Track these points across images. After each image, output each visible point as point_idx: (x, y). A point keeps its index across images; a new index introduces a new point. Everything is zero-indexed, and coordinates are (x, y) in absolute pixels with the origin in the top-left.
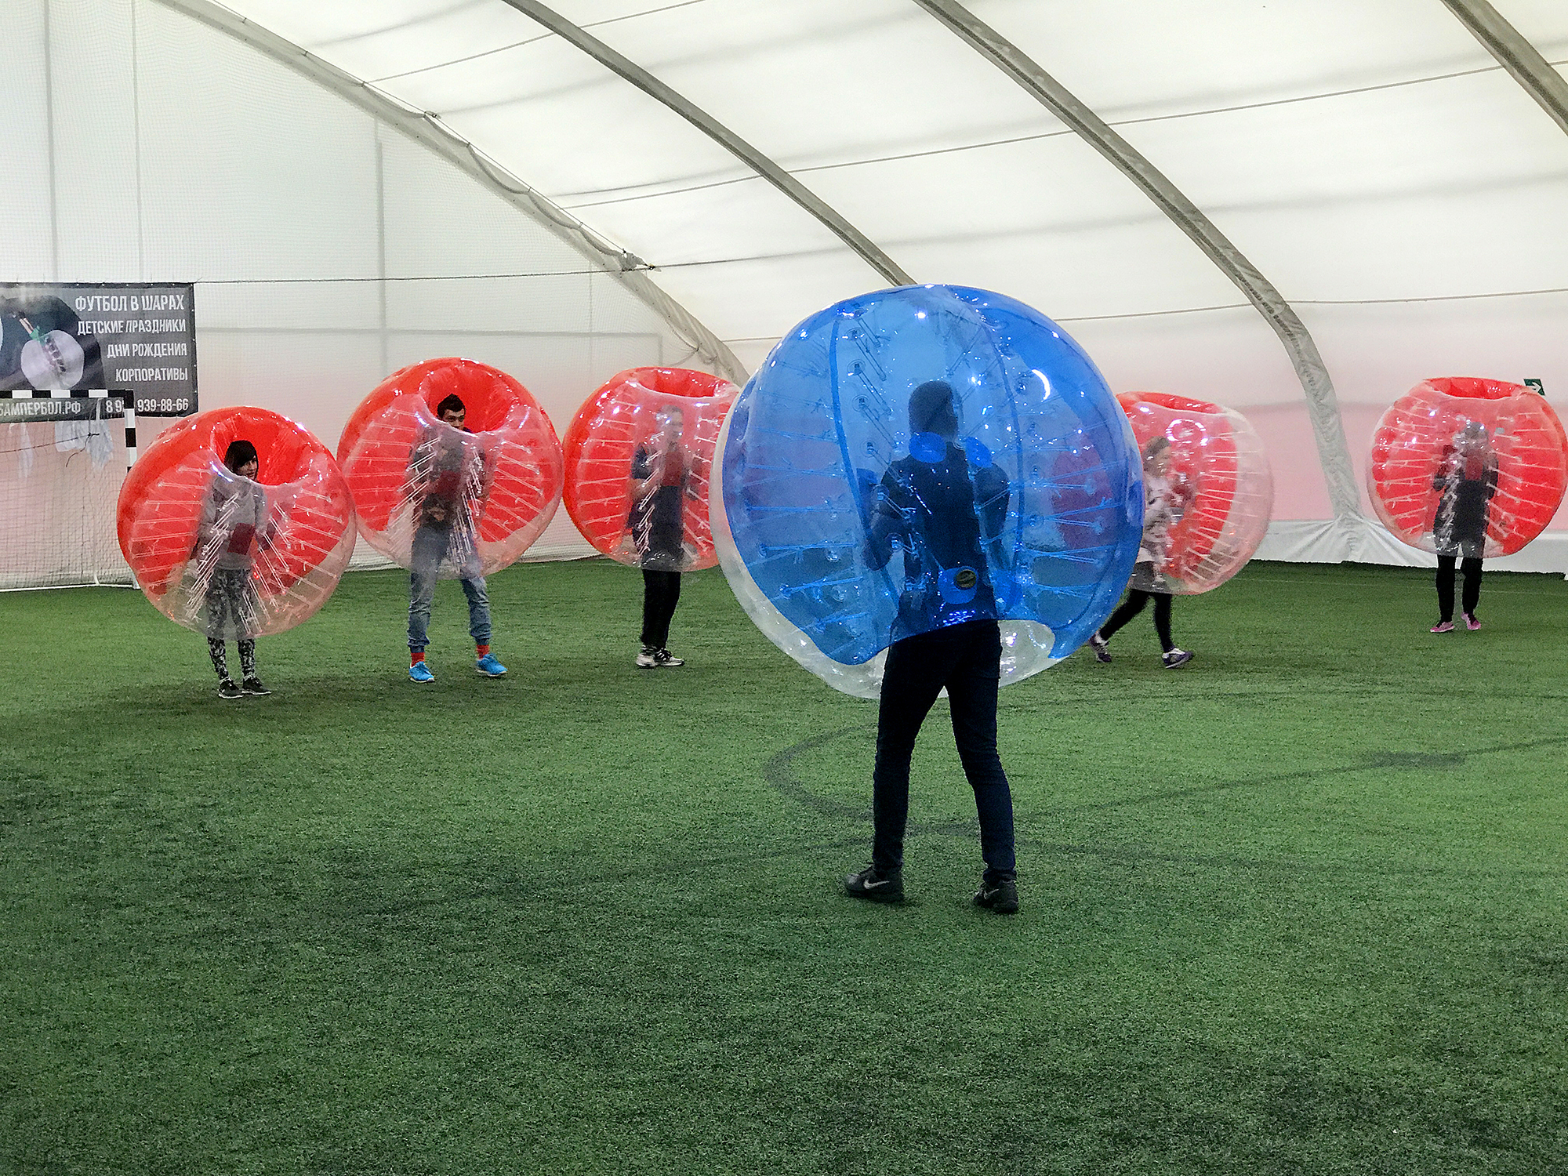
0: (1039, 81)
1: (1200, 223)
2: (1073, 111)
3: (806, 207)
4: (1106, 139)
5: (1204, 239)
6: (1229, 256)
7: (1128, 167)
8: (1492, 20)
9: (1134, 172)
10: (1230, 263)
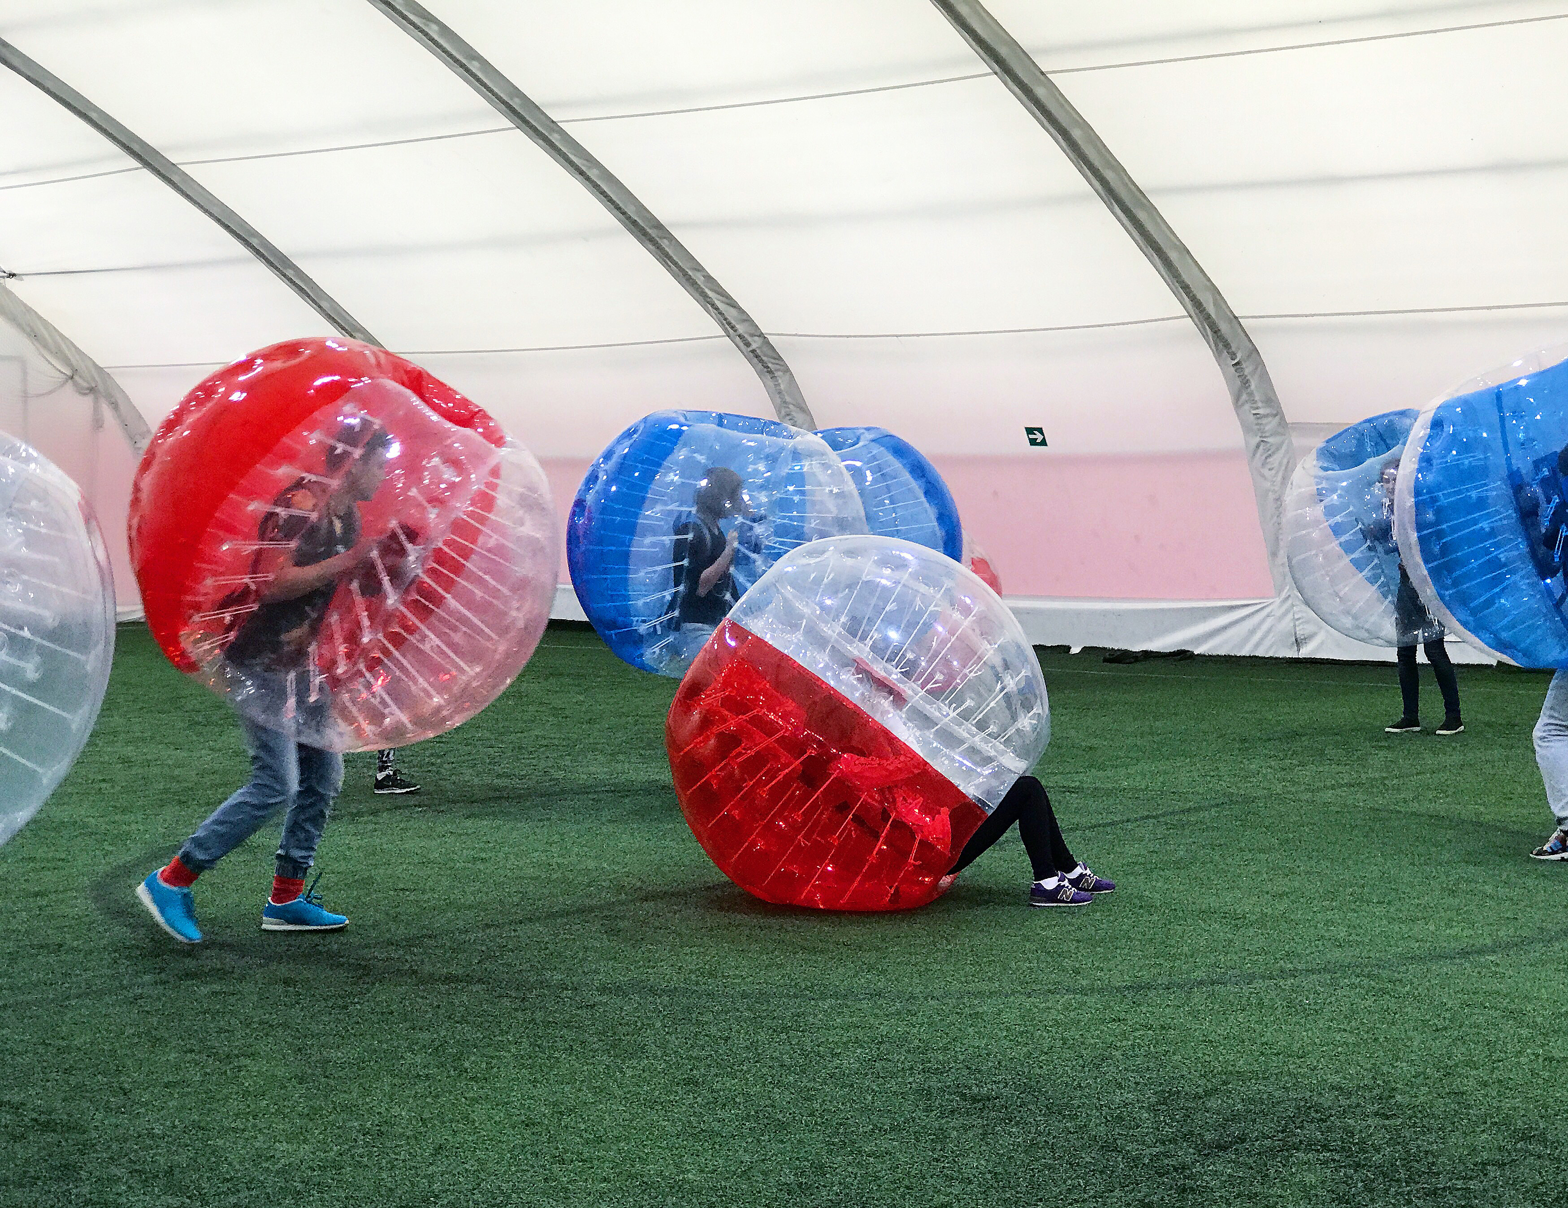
0: (474, 66)
1: (665, 241)
2: (516, 103)
3: (201, 207)
4: (555, 138)
5: (670, 258)
6: (700, 279)
7: (582, 173)
8: (982, 20)
9: (588, 179)
10: (699, 287)
